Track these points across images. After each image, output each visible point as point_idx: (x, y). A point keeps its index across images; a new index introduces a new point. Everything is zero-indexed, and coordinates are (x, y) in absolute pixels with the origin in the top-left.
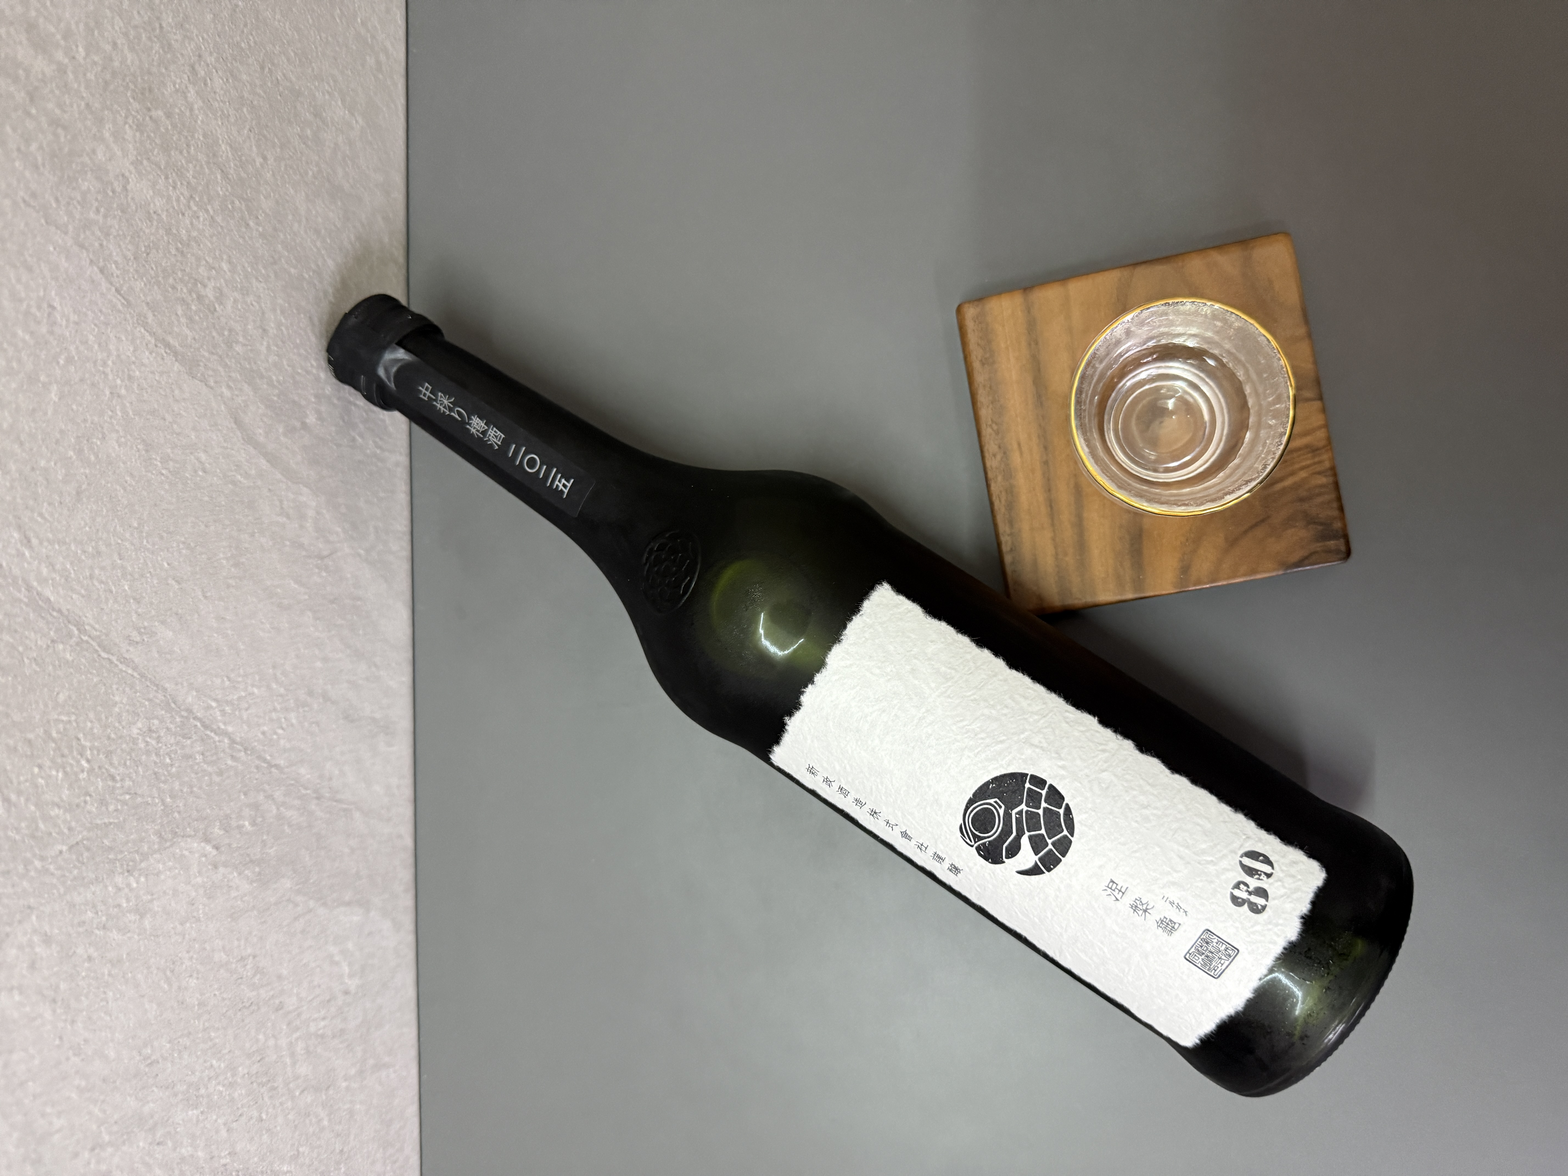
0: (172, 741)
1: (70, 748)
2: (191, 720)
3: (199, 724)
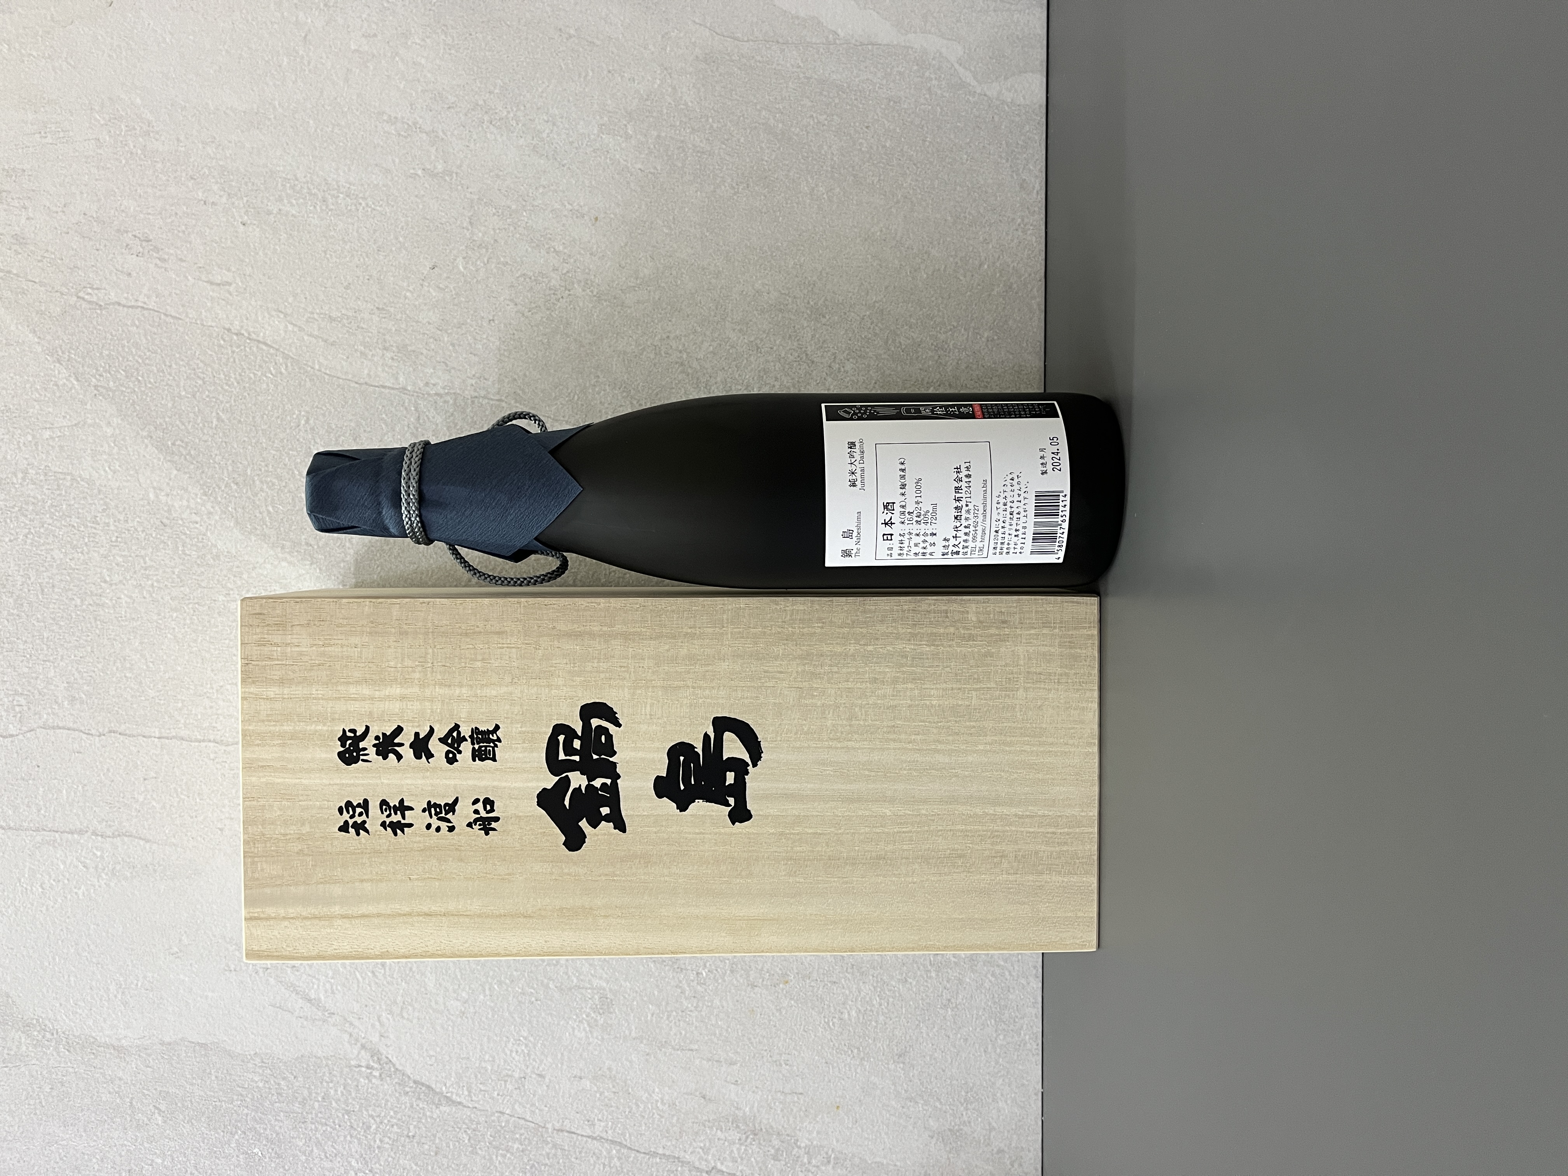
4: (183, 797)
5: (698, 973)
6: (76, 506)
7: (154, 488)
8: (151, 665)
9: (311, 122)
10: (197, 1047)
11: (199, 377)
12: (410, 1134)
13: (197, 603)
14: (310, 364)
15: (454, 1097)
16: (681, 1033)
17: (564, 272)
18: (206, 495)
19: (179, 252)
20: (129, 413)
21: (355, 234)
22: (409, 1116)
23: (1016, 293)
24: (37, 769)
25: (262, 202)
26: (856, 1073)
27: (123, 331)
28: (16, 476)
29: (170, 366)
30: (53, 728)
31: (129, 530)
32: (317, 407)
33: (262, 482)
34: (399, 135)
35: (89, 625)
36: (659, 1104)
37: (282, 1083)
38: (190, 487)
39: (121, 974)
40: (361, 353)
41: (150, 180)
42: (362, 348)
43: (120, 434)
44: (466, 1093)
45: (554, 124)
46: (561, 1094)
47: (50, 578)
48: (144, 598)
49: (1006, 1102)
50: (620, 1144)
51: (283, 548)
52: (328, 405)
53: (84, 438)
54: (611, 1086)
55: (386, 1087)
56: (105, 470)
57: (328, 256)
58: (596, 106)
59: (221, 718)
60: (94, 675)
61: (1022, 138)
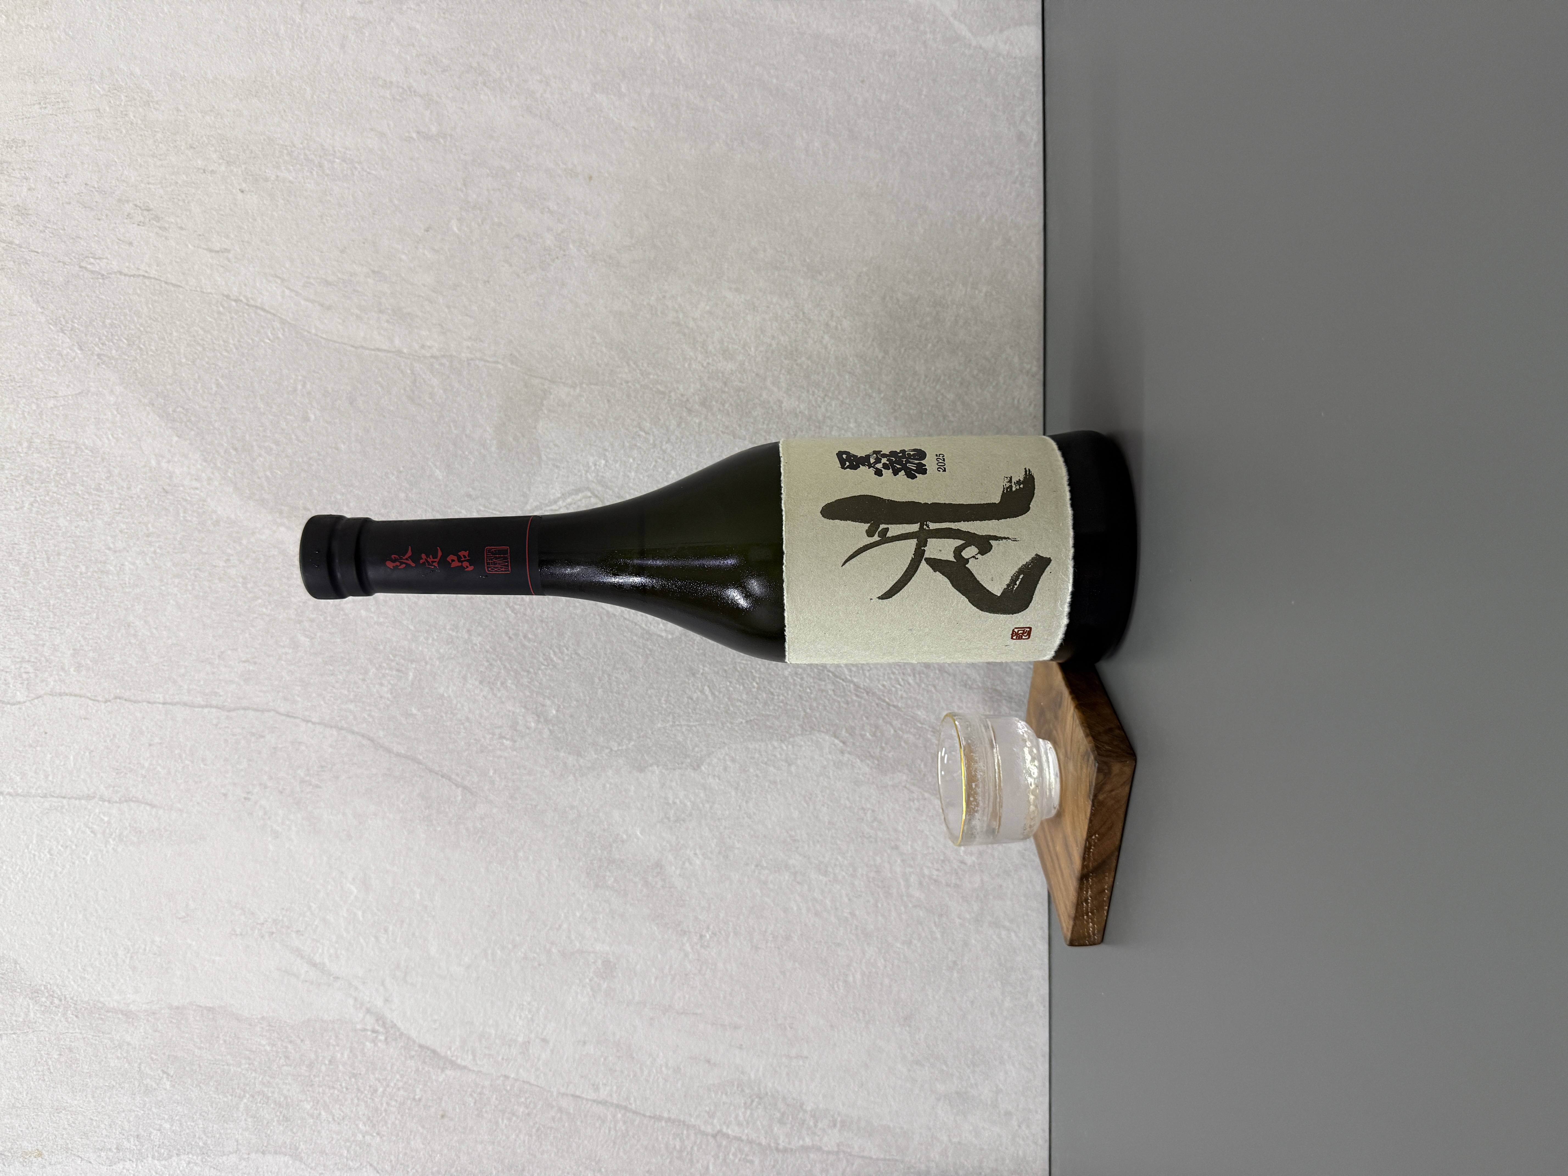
0: (811, 680)
1: (747, 676)
2: (826, 672)
3: (831, 674)
4: (187, 762)
5: (701, 936)
6: (80, 474)
7: (155, 455)
8: (154, 631)
9: (308, 89)
10: (205, 1012)
11: (199, 344)
12: (417, 1097)
13: (197, 569)
14: (306, 328)
15: (459, 1061)
16: (684, 997)
17: (559, 232)
18: (205, 460)
19: (178, 220)
20: (131, 381)
21: (351, 196)
22: (415, 1080)
23: (1015, 247)
24: (44, 735)
25: (260, 170)
26: (862, 1036)
27: (125, 300)
28: (21, 445)
29: (171, 334)
30: (60, 695)
31: (132, 497)
32: (314, 371)
33: (260, 447)
34: (394, 99)
35: (94, 592)
36: (664, 1069)
37: (289, 1046)
38: (190, 455)
39: (129, 939)
40: (358, 316)
41: (151, 150)
42: (358, 312)
43: (123, 402)
44: (470, 1057)
45: (548, 84)
46: (565, 1058)
47: (55, 546)
48: (147, 564)
49: (1013, 1065)
50: (625, 1108)
51: (281, 512)
52: (324, 369)
53: (88, 406)
54: (615, 1051)
55: (392, 1050)
56: (108, 439)
57: (325, 221)
58: (589, 66)
59: (223, 684)
60: (99, 641)
61: (1019, 89)
